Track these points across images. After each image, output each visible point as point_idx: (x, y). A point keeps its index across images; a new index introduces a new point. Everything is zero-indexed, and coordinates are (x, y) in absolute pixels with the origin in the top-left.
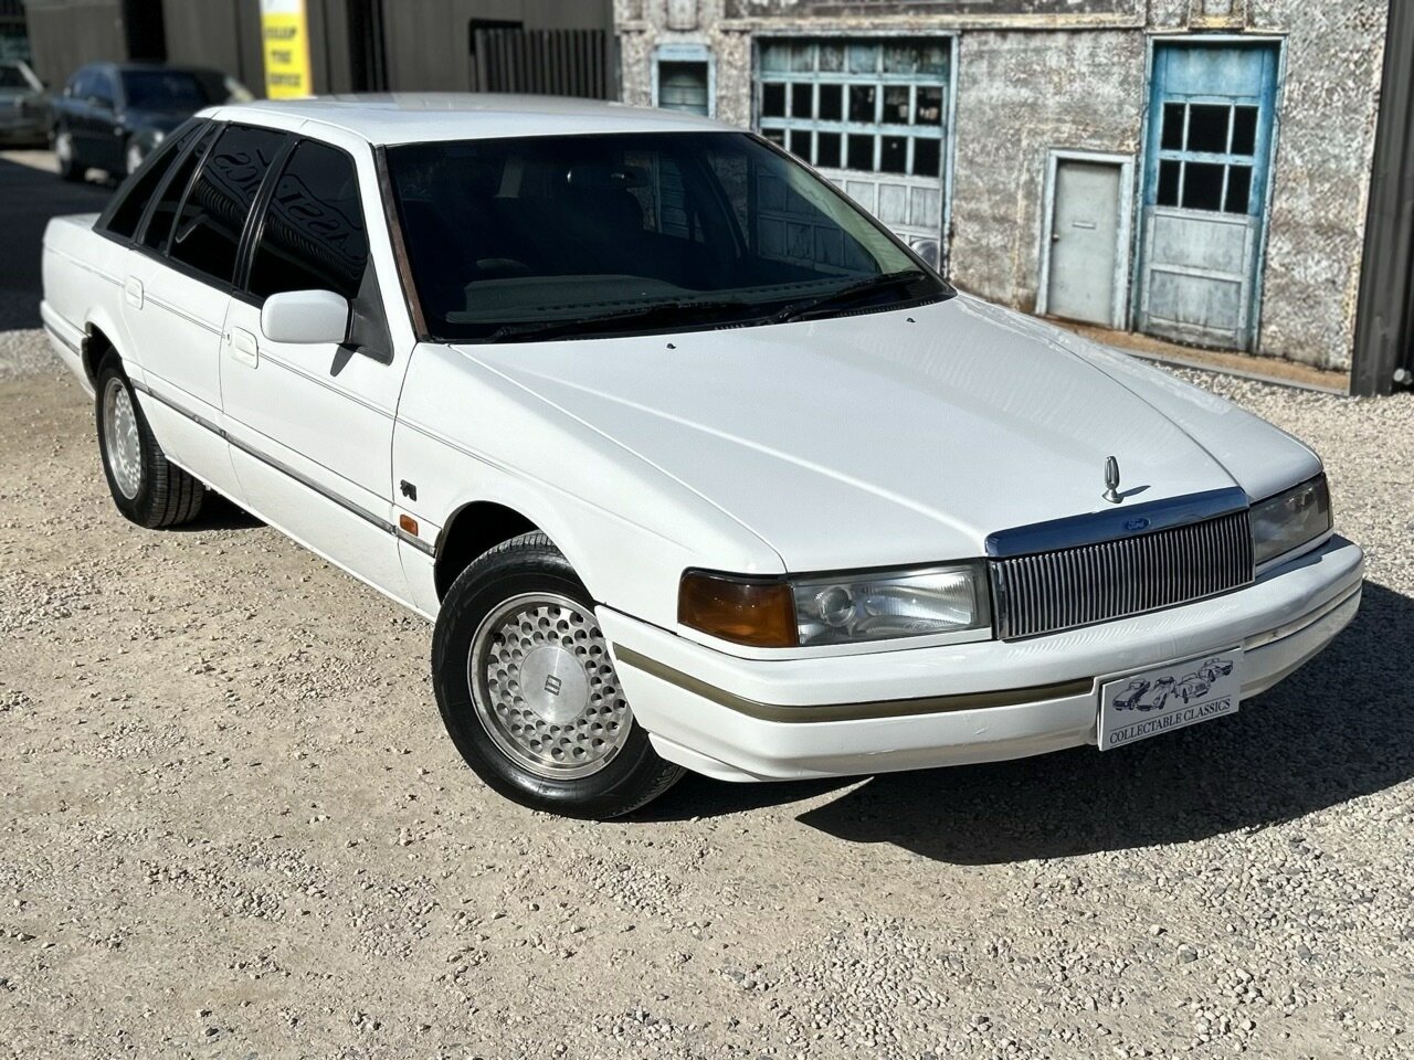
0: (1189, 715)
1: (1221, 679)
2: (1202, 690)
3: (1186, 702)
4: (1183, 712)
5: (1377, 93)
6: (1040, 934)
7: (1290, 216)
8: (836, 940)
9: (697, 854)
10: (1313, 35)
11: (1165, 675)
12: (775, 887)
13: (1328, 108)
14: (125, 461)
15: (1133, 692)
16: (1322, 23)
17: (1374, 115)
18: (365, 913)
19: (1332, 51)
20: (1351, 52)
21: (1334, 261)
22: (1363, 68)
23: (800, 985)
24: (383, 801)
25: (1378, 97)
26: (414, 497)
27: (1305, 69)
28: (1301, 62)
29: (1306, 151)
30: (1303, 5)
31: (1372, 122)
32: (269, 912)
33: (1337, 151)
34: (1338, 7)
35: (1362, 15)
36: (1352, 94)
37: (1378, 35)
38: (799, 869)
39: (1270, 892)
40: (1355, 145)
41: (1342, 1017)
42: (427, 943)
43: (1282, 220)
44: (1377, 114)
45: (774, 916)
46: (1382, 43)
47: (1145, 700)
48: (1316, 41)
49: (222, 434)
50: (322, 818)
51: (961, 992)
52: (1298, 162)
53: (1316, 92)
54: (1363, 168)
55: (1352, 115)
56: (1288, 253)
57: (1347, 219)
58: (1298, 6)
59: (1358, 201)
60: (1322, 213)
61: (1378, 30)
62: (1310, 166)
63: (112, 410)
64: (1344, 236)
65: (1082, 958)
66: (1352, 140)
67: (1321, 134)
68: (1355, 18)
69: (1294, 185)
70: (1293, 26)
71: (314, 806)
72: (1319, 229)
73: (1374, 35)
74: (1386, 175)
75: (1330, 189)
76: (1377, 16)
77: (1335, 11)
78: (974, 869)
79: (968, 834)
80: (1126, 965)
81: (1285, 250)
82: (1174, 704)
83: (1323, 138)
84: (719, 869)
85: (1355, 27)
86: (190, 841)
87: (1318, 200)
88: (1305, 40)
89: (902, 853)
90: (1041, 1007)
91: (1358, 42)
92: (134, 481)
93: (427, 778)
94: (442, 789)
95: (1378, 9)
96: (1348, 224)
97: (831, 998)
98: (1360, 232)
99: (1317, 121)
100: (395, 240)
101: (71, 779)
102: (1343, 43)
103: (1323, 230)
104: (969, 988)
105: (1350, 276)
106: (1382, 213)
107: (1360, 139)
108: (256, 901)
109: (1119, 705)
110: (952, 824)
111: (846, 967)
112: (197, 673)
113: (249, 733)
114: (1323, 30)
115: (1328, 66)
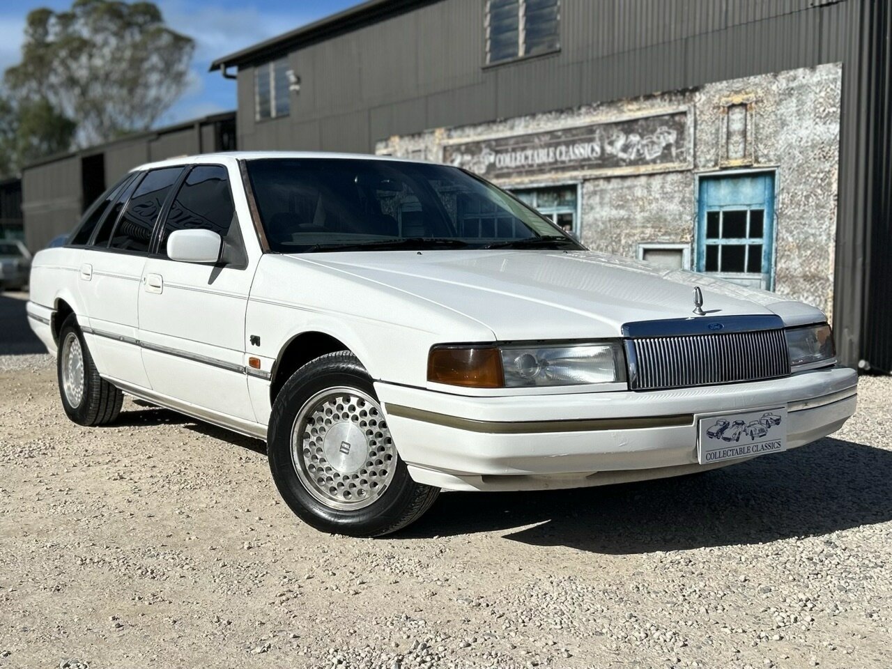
0: (755, 449)
1: (774, 427)
2: (763, 433)
3: (753, 439)
4: (751, 446)
5: (835, 196)
6: (666, 581)
7: (787, 272)
8: (532, 586)
9: (438, 551)
10: (795, 165)
11: (739, 418)
12: (490, 564)
13: (807, 206)
14: (74, 386)
15: (719, 427)
16: (800, 158)
17: (834, 209)
18: (221, 576)
19: (807, 174)
20: (818, 173)
21: (816, 296)
22: (826, 182)
23: (510, 604)
24: (233, 531)
25: (836, 198)
26: (258, 344)
27: (791, 185)
28: (788, 181)
29: (795, 233)
30: (788, 148)
31: (834, 213)
32: (158, 577)
33: (813, 231)
34: (808, 148)
35: (823, 151)
36: (821, 197)
37: (834, 162)
38: (505, 557)
39: (815, 564)
40: (824, 227)
41: (871, 616)
42: (262, 589)
43: (783, 274)
44: (836, 208)
45: (491, 576)
46: (837, 166)
47: (728, 433)
48: (796, 169)
49: (137, 343)
50: (193, 538)
51: (617, 606)
52: (790, 239)
53: (799, 198)
54: (830, 240)
55: (821, 210)
56: (788, 294)
57: (823, 271)
58: (785, 149)
59: (828, 260)
60: (807, 269)
61: (834, 159)
62: (798, 241)
63: (68, 355)
64: (822, 281)
65: (695, 591)
66: (822, 224)
67: (803, 222)
68: (819, 153)
69: (789, 253)
70: (783, 161)
71: (189, 534)
72: (806, 278)
73: (831, 162)
74: (845, 243)
75: (811, 254)
76: (832, 151)
77: (807, 150)
78: (620, 556)
79: (615, 542)
80: (725, 595)
81: (786, 292)
82: (745, 439)
83: (805, 224)
84: (453, 558)
85: (820, 159)
86: (107, 547)
87: (804, 261)
88: (790, 169)
89: (571, 551)
90: (671, 612)
91: (822, 167)
92: (78, 398)
93: (262, 522)
94: (271, 526)
95: (833, 147)
96: (823, 274)
97: (531, 610)
98: (831, 278)
99: (800, 215)
100: (251, 204)
101: (31, 523)
102: (813, 169)
103: (809, 279)
104: (622, 604)
105: (827, 305)
106: (843, 266)
107: (827, 223)
108: (150, 571)
109: (711, 435)
110: (604, 538)
111: (540, 596)
112: (115, 480)
113: (146, 503)
114: (800, 162)
115: (805, 182)
